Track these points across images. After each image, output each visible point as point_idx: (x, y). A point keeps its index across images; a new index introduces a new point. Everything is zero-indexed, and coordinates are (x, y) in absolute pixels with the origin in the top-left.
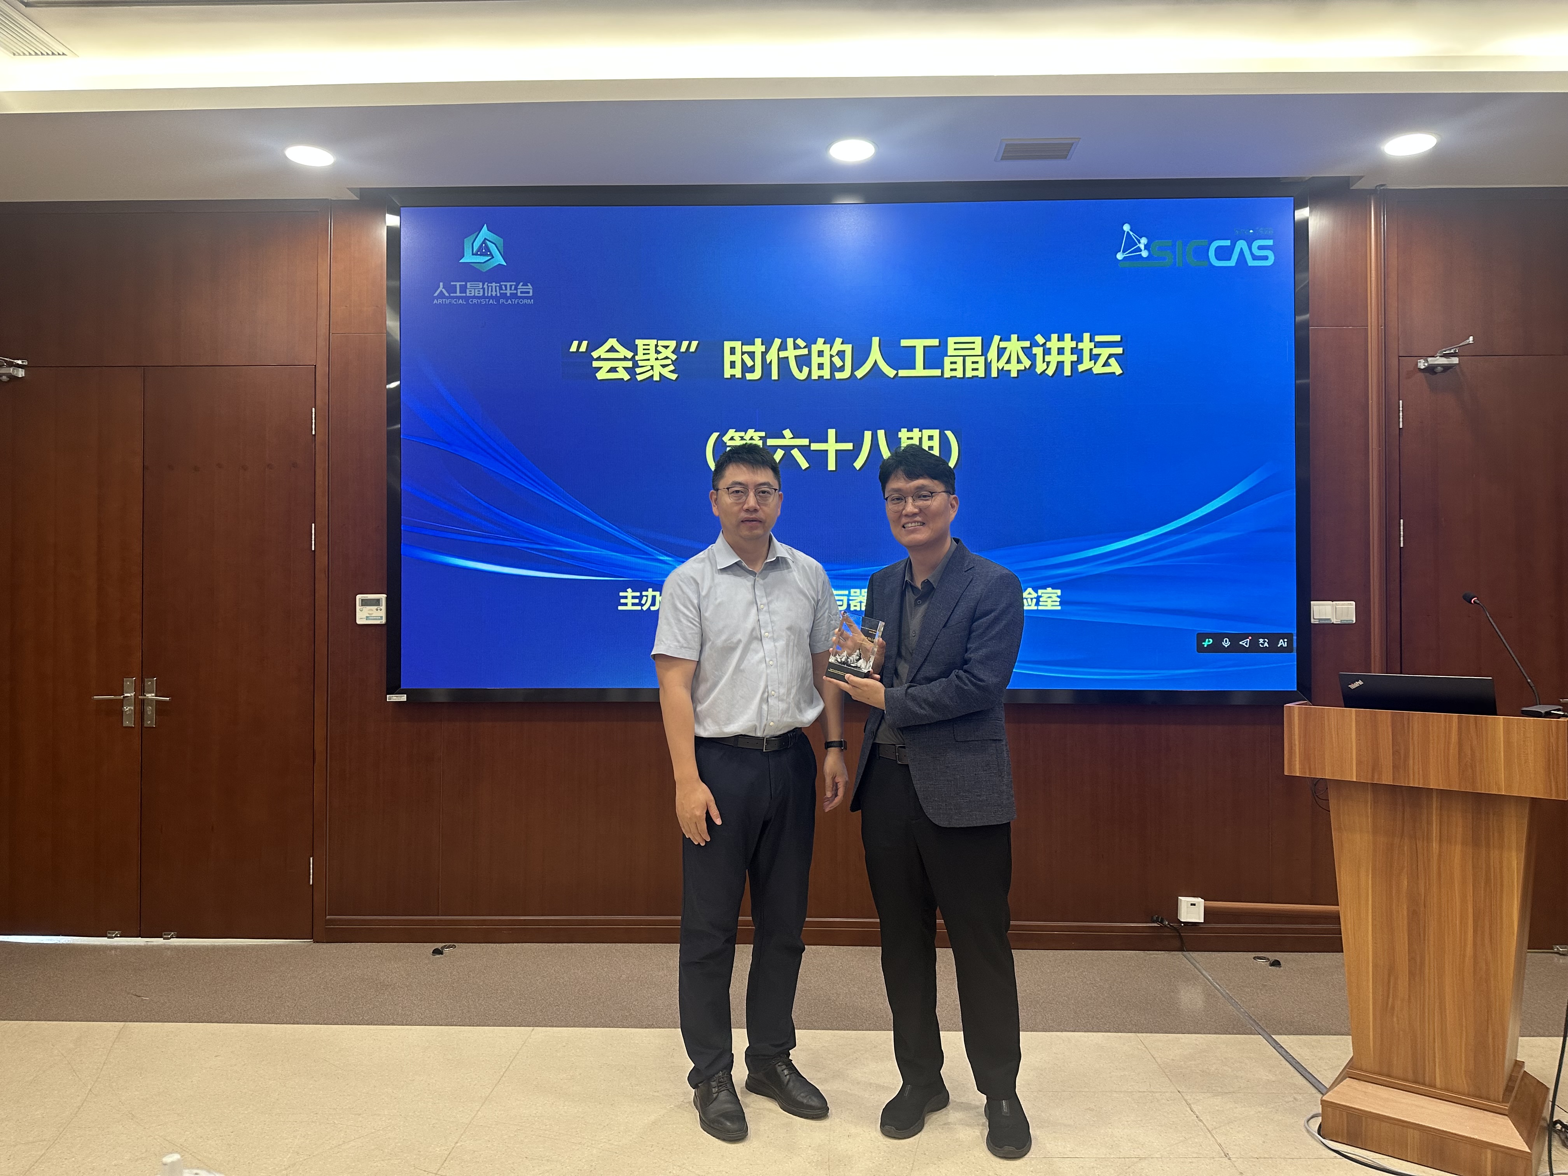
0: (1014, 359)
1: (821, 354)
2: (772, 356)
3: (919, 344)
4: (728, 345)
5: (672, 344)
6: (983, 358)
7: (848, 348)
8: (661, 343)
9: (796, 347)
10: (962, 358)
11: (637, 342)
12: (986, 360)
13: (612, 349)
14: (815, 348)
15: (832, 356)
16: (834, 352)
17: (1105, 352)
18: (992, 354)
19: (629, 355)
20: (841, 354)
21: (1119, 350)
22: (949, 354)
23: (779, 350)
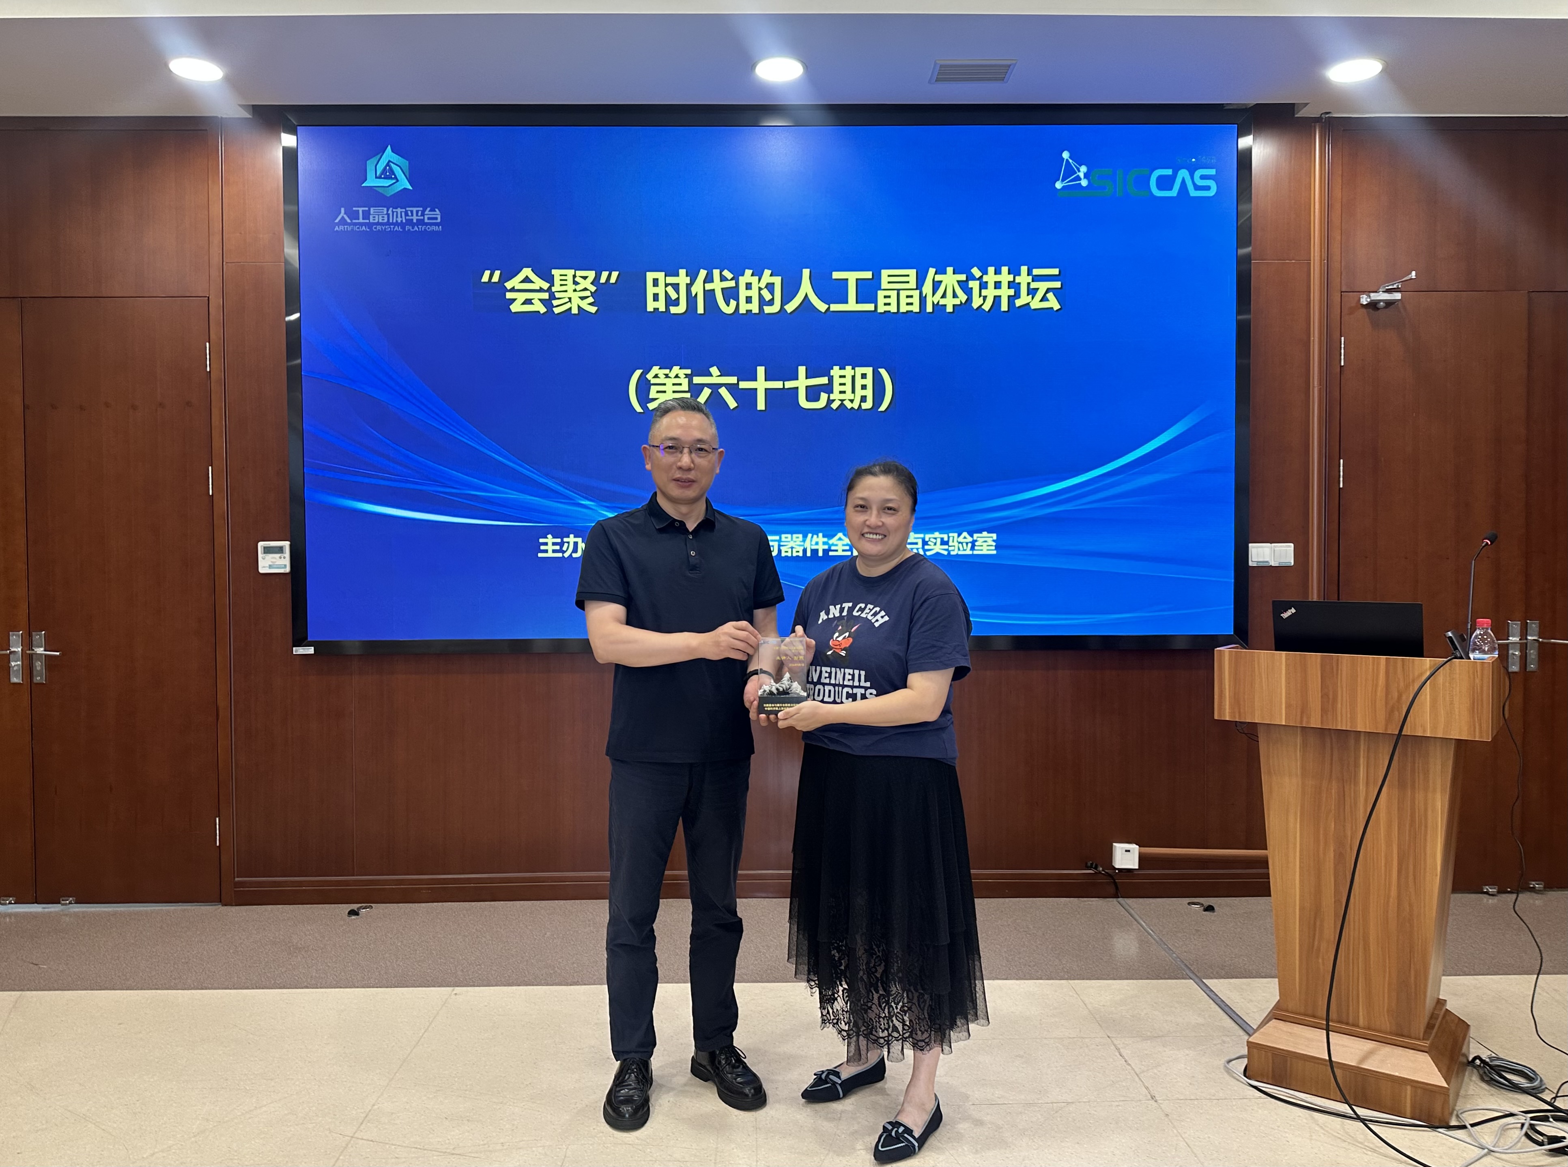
0: (950, 293)
1: (749, 286)
2: (698, 288)
3: (852, 277)
4: (650, 276)
5: (591, 274)
6: (918, 291)
7: (777, 281)
8: (579, 273)
9: (723, 279)
10: (896, 291)
11: (554, 272)
12: (921, 293)
13: (527, 280)
14: (743, 281)
15: (760, 289)
16: (763, 284)
17: (1043, 286)
18: (927, 288)
19: (546, 286)
20: (770, 287)
21: (1057, 285)
22: (882, 288)
23: (705, 282)
